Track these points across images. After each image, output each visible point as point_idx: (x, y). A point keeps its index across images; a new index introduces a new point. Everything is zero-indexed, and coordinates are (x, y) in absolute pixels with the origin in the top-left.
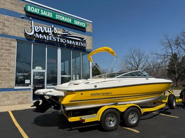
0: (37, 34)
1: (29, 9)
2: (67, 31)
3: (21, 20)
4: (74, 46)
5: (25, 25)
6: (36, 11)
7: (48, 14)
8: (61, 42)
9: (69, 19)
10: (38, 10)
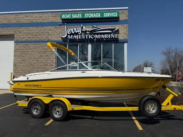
0: (69, 36)
1: (64, 16)
2: (95, 26)
4: (105, 39)
5: (62, 30)
6: (68, 16)
7: (77, 16)
8: (89, 38)
9: (97, 14)
10: (70, 15)
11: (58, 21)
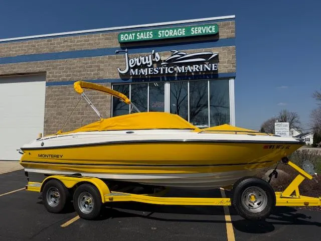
0: (132, 70)
1: (123, 38)
2: (177, 52)
4: (193, 74)
6: (130, 37)
7: (146, 36)
9: (180, 30)
10: (134, 34)
11: (114, 47)
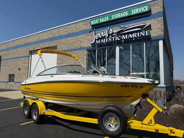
1: (93, 23)
2: (123, 26)
3: (88, 34)
4: (134, 39)
5: (91, 36)
6: (96, 22)
8: (116, 40)
10: (98, 20)
11: (88, 28)
